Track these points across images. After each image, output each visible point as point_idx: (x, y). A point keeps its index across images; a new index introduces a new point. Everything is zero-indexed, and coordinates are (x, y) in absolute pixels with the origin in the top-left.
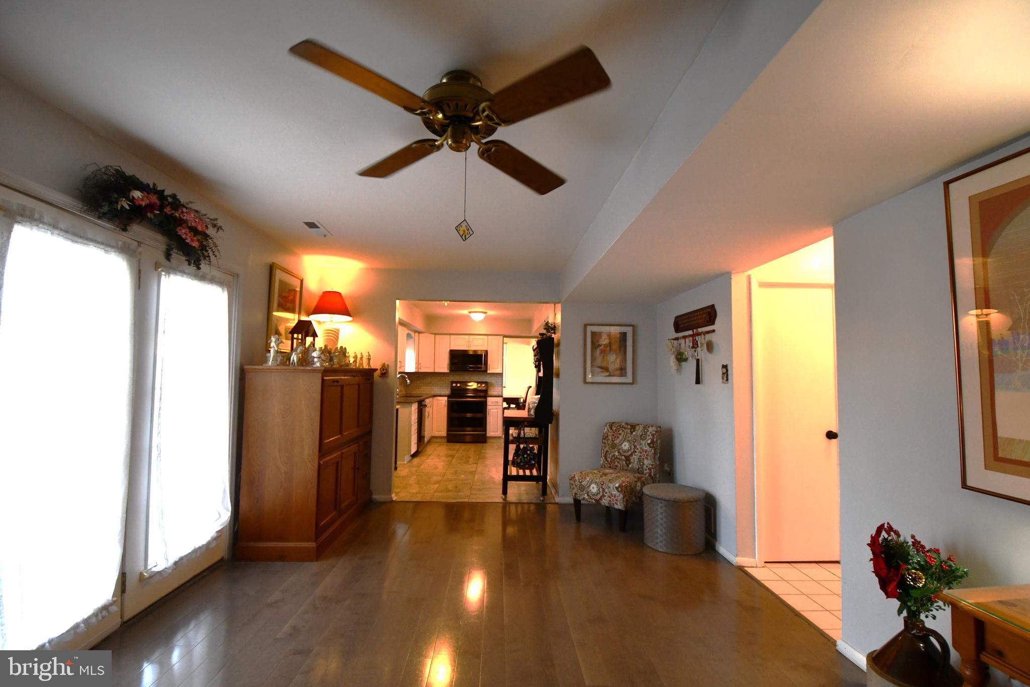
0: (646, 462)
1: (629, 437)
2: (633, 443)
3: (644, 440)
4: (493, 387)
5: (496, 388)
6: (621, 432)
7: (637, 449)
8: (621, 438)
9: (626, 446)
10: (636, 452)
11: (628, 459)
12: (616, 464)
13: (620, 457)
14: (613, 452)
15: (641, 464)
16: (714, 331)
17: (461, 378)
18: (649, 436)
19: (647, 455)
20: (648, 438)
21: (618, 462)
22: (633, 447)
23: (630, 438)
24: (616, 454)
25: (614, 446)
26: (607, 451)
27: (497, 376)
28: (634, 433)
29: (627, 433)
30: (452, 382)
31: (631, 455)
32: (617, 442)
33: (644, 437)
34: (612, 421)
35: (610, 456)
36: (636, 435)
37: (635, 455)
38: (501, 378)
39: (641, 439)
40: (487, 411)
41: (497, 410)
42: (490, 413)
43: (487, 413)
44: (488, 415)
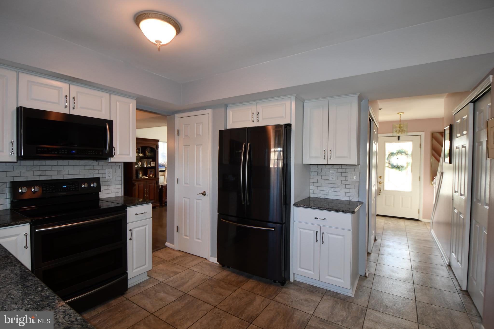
4: (108, 185)
5: (112, 187)
27: (115, 167)
38: (120, 171)
40: (129, 233)
41: (144, 227)
42: (132, 235)
43: (129, 236)
44: (130, 239)
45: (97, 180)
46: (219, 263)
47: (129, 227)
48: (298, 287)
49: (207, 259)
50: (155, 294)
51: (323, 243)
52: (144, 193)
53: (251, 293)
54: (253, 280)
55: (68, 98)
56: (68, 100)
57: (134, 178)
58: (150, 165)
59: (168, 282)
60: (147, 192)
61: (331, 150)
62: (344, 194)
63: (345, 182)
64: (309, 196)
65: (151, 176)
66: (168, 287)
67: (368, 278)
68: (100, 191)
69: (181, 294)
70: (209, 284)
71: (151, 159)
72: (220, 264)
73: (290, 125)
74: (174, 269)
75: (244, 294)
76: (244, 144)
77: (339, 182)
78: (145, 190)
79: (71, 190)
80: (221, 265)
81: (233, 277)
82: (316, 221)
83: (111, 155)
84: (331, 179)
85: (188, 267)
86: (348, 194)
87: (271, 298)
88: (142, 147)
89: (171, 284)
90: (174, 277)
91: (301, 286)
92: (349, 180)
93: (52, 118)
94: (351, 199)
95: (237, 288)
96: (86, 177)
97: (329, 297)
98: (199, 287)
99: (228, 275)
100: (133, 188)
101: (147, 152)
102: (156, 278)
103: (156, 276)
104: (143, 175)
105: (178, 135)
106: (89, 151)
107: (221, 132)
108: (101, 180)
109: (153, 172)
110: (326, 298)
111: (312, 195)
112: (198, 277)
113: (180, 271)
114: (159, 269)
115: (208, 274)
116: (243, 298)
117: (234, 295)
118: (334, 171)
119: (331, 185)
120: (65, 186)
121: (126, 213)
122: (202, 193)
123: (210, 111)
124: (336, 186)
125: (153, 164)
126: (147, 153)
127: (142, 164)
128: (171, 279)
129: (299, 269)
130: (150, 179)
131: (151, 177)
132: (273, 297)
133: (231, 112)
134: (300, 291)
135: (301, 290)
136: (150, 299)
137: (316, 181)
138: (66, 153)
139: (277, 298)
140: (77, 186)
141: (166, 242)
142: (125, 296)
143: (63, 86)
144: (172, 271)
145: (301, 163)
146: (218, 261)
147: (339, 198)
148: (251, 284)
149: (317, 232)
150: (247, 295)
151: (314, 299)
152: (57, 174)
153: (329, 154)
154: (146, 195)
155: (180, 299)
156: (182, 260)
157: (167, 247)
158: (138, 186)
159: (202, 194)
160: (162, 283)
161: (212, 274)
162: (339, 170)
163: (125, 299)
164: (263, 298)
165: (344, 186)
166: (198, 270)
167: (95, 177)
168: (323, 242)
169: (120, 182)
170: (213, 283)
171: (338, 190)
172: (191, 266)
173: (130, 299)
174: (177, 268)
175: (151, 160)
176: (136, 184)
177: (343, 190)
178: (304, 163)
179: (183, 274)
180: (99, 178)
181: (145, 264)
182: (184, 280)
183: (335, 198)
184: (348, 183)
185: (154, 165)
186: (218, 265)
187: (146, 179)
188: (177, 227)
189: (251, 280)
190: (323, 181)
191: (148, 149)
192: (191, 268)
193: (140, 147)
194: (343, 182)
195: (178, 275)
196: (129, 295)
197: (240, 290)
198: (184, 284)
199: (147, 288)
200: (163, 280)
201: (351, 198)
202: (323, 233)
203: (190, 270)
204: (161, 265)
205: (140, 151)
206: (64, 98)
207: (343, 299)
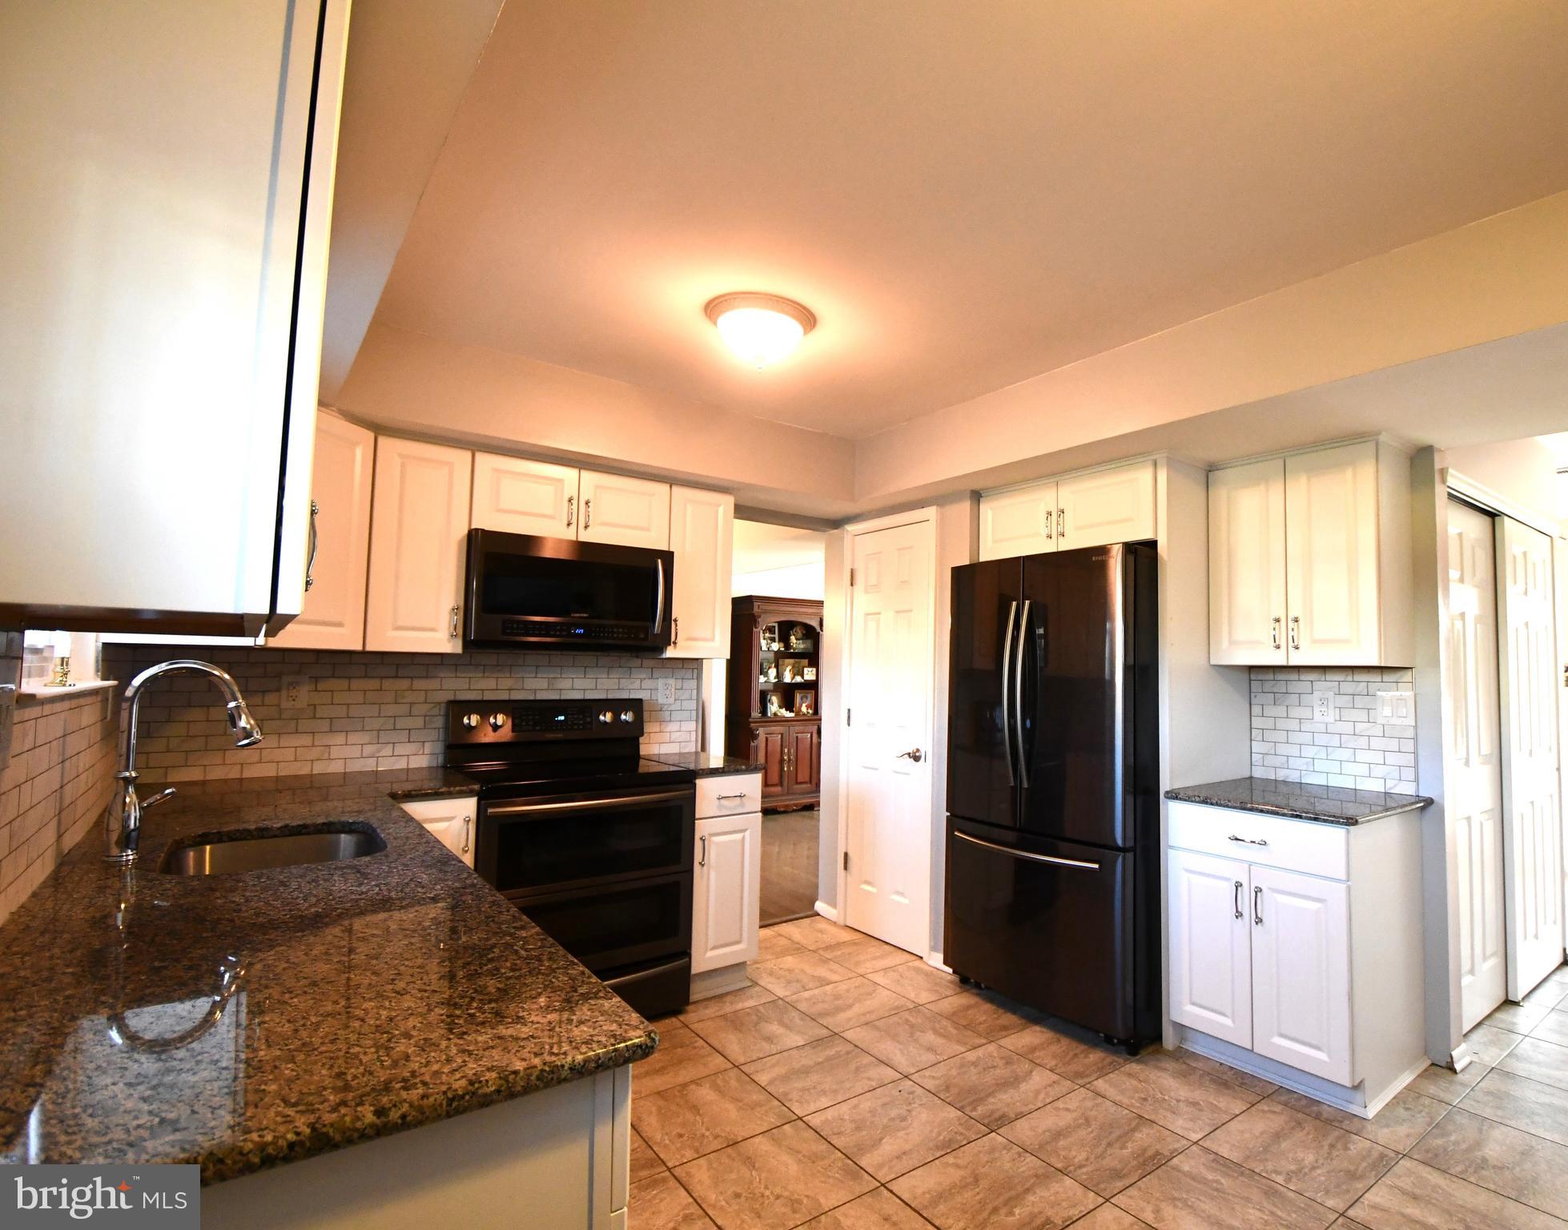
4: (662, 722)
5: (672, 727)
17: (506, 683)
27: (682, 673)
30: (458, 708)
38: (694, 683)
40: (698, 845)
41: (739, 836)
42: (706, 854)
43: (698, 857)
44: (702, 865)
45: (636, 705)
46: (950, 970)
47: (702, 828)
48: (1184, 1067)
49: (921, 958)
50: (756, 1024)
51: (1257, 923)
52: (782, 761)
53: (1022, 1059)
54: (1043, 1029)
55: (575, 502)
56: (575, 507)
57: (756, 714)
58: (803, 678)
59: (797, 1001)
60: (790, 760)
61: (1296, 620)
62: (1364, 770)
63: (1367, 729)
64: (1247, 775)
65: (804, 709)
66: (794, 1014)
67: (1460, 1076)
68: (642, 735)
69: (825, 1032)
70: (907, 1020)
71: (805, 658)
72: (954, 972)
73: (1152, 545)
74: (822, 971)
75: (1002, 1058)
76: (1014, 603)
77: (1347, 728)
78: (786, 750)
79: (576, 727)
80: (955, 978)
81: (984, 1012)
82: (1234, 849)
83: (666, 639)
84: (1317, 716)
85: (861, 971)
86: (1379, 771)
87: (1080, 1082)
88: (780, 623)
89: (803, 1007)
90: (816, 991)
91: (1194, 1065)
92: (1380, 721)
93: (548, 552)
94: (1391, 788)
95: (984, 1041)
96: (610, 696)
97: (1279, 1108)
98: (877, 1023)
99: (969, 1007)
100: (752, 744)
101: (793, 638)
102: (769, 987)
103: (769, 983)
104: (780, 707)
105: (852, 585)
106: (615, 630)
107: (957, 572)
108: (645, 707)
109: (809, 698)
110: (1266, 1108)
111: (1258, 773)
112: (883, 999)
113: (835, 977)
114: (781, 966)
115: (912, 996)
116: (994, 1067)
117: (972, 1056)
118: (1330, 689)
119: (1321, 739)
120: (562, 718)
121: (692, 791)
122: (909, 754)
123: (931, 512)
124: (1335, 741)
125: (809, 674)
126: (795, 641)
127: (779, 675)
128: (806, 994)
129: (1189, 1008)
130: (801, 719)
131: (804, 714)
132: (1087, 1080)
133: (990, 513)
134: (1185, 1077)
135: (1190, 1074)
136: (741, 1031)
137: (1269, 723)
138: (564, 633)
139: (1100, 1084)
140: (589, 720)
141: (817, 900)
142: (682, 1018)
143: (569, 474)
144: (813, 976)
145: (1203, 661)
146: (946, 963)
147: (1348, 783)
148: (1033, 1036)
149: (1238, 885)
150: (1008, 1062)
151: (1222, 1105)
152: (546, 687)
153: (1291, 633)
154: (789, 767)
155: (816, 1043)
156: (849, 954)
157: (819, 915)
158: (764, 740)
159: (910, 757)
160: (780, 1002)
161: (924, 997)
162: (1348, 687)
163: (679, 1024)
164: (1055, 1077)
165: (1363, 742)
166: (887, 982)
167: (633, 696)
168: (1259, 921)
169: (694, 713)
170: (920, 1021)
171: (1345, 754)
172: (869, 971)
173: (691, 1026)
174: (832, 970)
175: (805, 662)
176: (761, 732)
177: (1362, 756)
178: (1212, 663)
179: (843, 987)
180: (640, 700)
181: (738, 942)
182: (840, 1002)
183: (1335, 781)
184: (1378, 731)
185: (814, 678)
186: (949, 977)
187: (787, 720)
188: (846, 855)
189: (1038, 1028)
190: (1294, 724)
191: (799, 631)
192: (870, 976)
193: (776, 625)
194: (1360, 727)
195: (828, 988)
196: (692, 1016)
197: (991, 1048)
198: (839, 1010)
199: (740, 1006)
200: (787, 993)
201: (1390, 784)
202: (1258, 890)
203: (865, 981)
204: (789, 959)
205: (776, 636)
206: (566, 503)
207: (1327, 1119)
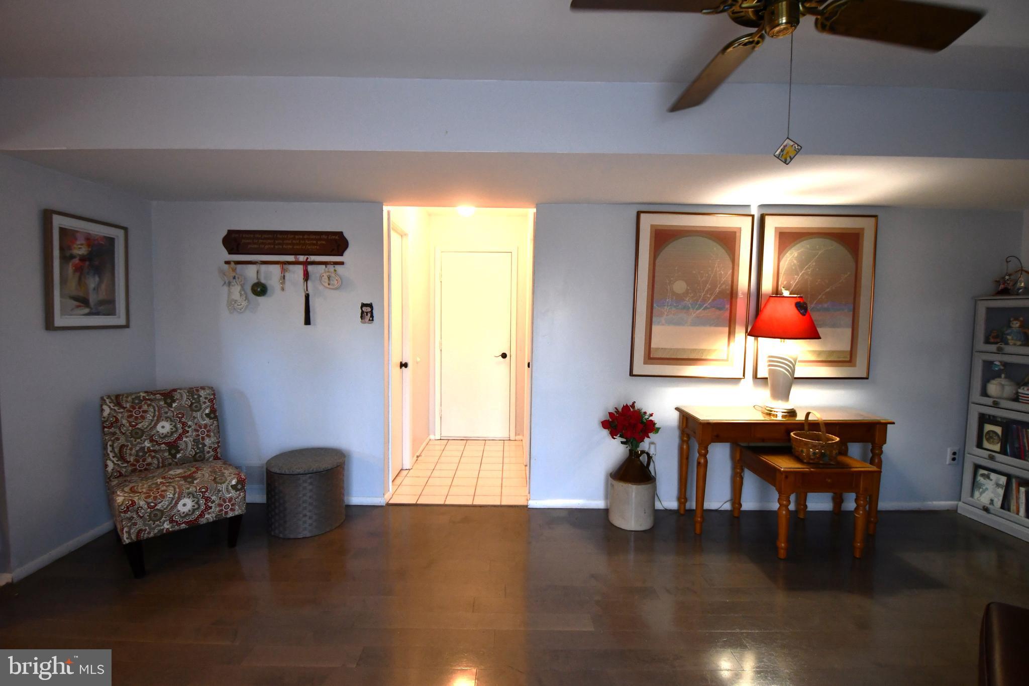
0: (207, 441)
1: (166, 413)
2: (179, 419)
3: (198, 411)
6: (145, 407)
7: (190, 427)
8: (149, 416)
9: (164, 427)
10: (188, 432)
11: (173, 447)
12: (149, 460)
13: (157, 448)
14: (139, 443)
15: (200, 446)
16: (342, 263)
18: (205, 403)
19: (208, 431)
20: (204, 406)
21: (153, 457)
22: (179, 426)
23: (170, 414)
24: (147, 444)
25: (137, 434)
26: (122, 447)
28: (174, 405)
29: (160, 408)
31: (180, 438)
32: (142, 425)
33: (196, 407)
34: (118, 393)
35: (134, 451)
36: (180, 407)
37: (187, 437)
39: (192, 410)
